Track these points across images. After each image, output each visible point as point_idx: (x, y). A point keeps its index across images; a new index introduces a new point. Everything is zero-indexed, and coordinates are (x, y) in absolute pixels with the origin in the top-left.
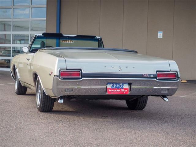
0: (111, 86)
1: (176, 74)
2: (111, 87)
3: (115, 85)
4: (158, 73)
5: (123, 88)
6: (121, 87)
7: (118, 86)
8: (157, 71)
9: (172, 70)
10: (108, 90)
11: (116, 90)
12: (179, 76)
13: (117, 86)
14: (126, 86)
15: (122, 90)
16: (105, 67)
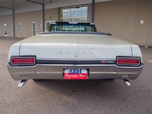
0: (69, 71)
1: (138, 59)
2: (68, 73)
3: (73, 71)
4: (118, 59)
5: (81, 74)
6: (79, 72)
7: (76, 71)
8: (117, 57)
9: (134, 55)
10: (66, 75)
11: (74, 75)
12: (142, 62)
13: (74, 71)
14: (84, 72)
15: (80, 75)
16: (61, 53)
